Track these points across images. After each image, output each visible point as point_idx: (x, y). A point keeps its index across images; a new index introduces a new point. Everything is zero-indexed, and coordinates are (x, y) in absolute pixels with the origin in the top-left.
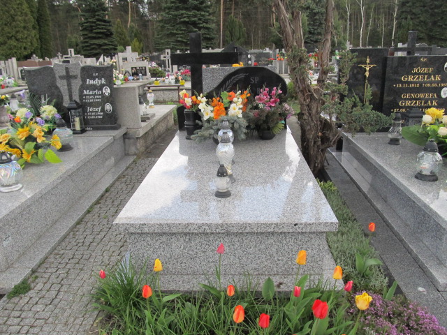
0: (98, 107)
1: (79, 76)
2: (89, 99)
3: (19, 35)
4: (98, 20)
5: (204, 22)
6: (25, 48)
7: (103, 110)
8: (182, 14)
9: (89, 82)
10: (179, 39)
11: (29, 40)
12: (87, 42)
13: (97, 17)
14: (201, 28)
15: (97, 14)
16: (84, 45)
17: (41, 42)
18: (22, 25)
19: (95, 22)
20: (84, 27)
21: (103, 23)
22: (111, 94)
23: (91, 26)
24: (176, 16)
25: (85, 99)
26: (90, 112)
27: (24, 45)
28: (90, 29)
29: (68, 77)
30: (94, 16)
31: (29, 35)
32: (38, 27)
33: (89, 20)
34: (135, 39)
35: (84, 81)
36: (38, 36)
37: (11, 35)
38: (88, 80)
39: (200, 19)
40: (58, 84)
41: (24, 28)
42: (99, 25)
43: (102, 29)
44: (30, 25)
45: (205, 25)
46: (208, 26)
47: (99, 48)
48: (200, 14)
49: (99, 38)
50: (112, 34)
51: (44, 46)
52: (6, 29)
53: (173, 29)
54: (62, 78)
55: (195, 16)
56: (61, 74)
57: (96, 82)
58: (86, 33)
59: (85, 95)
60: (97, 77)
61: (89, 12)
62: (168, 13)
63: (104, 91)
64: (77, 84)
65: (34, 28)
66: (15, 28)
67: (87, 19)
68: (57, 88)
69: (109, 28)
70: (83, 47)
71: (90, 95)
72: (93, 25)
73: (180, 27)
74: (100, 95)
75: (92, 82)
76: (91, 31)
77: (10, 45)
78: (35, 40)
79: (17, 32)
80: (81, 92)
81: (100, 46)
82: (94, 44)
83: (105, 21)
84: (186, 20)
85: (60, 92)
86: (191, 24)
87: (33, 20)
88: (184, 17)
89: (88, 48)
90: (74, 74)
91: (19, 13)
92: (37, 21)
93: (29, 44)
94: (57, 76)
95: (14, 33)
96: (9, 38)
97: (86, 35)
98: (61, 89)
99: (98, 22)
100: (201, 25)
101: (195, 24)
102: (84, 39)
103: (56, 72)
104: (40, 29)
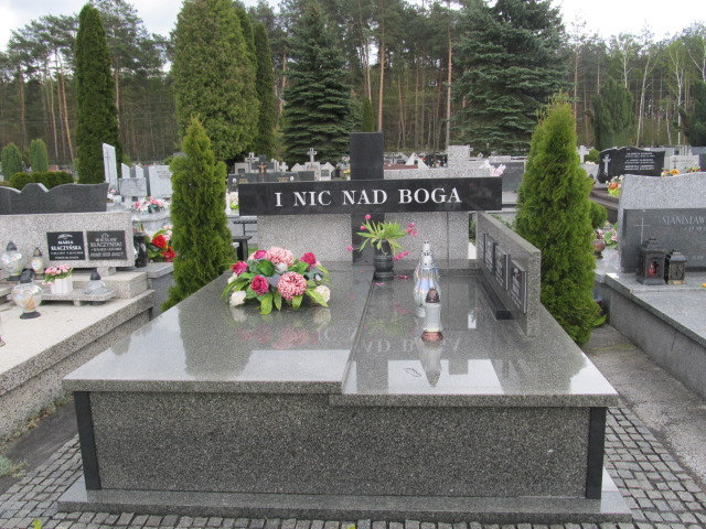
3: (234, 110)
4: (329, 85)
21: (337, 92)
42: (330, 95)
43: (335, 103)
47: (329, 141)
49: (330, 121)
53: (494, 105)
72: (321, 94)
76: (314, 107)
81: (330, 136)
82: (321, 133)
83: (339, 88)
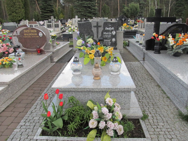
0: (109, 40)
1: (102, 26)
2: (106, 36)
5: (93, 7)
6: (19, 17)
7: (111, 41)
8: (84, 3)
9: (107, 29)
10: (82, 14)
11: (21, 13)
12: (43, 14)
13: (47, 4)
14: (92, 9)
15: (47, 2)
16: (42, 16)
17: (26, 14)
18: (18, 7)
19: (46, 6)
20: (42, 8)
22: (116, 34)
23: (45, 8)
24: (81, 4)
25: (104, 36)
26: (105, 42)
27: (19, 15)
28: (44, 9)
29: (98, 26)
30: (46, 3)
31: (21, 11)
32: (24, 8)
33: (44, 5)
34: (61, 14)
35: (104, 28)
36: (24, 12)
37: (13, 11)
38: (106, 28)
39: (92, 5)
40: (92, 29)
41: (19, 8)
44: (21, 7)
45: (94, 8)
46: (95, 8)
48: (92, 3)
50: (53, 11)
51: (27, 16)
52: (12, 8)
54: (94, 27)
55: (90, 4)
56: (94, 25)
57: (110, 29)
58: (42, 10)
59: (104, 34)
60: (110, 27)
61: (44, 2)
62: (78, 3)
63: (113, 33)
64: (101, 30)
65: (23, 8)
66: (16, 8)
67: (43, 4)
68: (92, 31)
69: (52, 8)
70: (41, 17)
71: (106, 34)
73: (83, 9)
74: (110, 34)
75: (108, 29)
77: (13, 15)
78: (23, 13)
79: (16, 10)
80: (102, 33)
84: (86, 5)
85: (93, 33)
86: (87, 7)
87: (22, 5)
88: (85, 4)
89: (43, 17)
90: (100, 25)
91: (17, 2)
92: (24, 5)
93: (21, 15)
94: (92, 26)
95: (15, 10)
96: (13, 12)
97: (43, 11)
98: (94, 31)
99: (48, 6)
100: (92, 8)
101: (89, 7)
102: (42, 13)
103: (92, 24)
104: (25, 8)
